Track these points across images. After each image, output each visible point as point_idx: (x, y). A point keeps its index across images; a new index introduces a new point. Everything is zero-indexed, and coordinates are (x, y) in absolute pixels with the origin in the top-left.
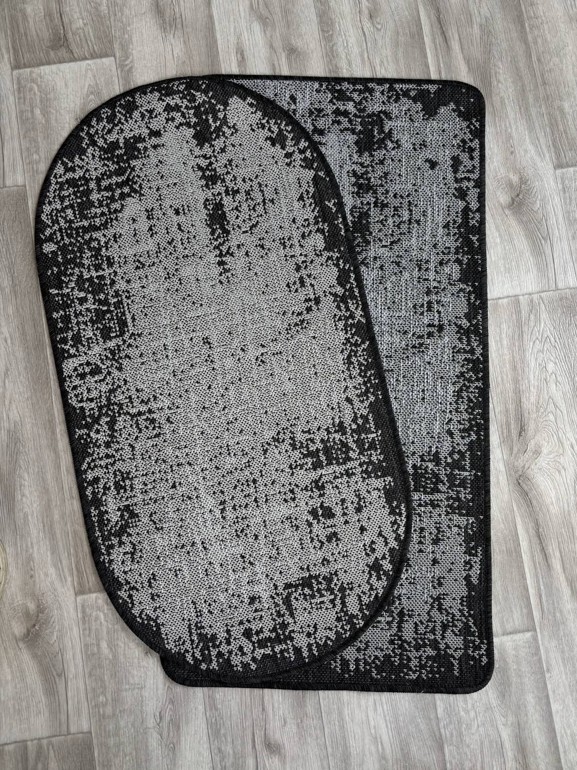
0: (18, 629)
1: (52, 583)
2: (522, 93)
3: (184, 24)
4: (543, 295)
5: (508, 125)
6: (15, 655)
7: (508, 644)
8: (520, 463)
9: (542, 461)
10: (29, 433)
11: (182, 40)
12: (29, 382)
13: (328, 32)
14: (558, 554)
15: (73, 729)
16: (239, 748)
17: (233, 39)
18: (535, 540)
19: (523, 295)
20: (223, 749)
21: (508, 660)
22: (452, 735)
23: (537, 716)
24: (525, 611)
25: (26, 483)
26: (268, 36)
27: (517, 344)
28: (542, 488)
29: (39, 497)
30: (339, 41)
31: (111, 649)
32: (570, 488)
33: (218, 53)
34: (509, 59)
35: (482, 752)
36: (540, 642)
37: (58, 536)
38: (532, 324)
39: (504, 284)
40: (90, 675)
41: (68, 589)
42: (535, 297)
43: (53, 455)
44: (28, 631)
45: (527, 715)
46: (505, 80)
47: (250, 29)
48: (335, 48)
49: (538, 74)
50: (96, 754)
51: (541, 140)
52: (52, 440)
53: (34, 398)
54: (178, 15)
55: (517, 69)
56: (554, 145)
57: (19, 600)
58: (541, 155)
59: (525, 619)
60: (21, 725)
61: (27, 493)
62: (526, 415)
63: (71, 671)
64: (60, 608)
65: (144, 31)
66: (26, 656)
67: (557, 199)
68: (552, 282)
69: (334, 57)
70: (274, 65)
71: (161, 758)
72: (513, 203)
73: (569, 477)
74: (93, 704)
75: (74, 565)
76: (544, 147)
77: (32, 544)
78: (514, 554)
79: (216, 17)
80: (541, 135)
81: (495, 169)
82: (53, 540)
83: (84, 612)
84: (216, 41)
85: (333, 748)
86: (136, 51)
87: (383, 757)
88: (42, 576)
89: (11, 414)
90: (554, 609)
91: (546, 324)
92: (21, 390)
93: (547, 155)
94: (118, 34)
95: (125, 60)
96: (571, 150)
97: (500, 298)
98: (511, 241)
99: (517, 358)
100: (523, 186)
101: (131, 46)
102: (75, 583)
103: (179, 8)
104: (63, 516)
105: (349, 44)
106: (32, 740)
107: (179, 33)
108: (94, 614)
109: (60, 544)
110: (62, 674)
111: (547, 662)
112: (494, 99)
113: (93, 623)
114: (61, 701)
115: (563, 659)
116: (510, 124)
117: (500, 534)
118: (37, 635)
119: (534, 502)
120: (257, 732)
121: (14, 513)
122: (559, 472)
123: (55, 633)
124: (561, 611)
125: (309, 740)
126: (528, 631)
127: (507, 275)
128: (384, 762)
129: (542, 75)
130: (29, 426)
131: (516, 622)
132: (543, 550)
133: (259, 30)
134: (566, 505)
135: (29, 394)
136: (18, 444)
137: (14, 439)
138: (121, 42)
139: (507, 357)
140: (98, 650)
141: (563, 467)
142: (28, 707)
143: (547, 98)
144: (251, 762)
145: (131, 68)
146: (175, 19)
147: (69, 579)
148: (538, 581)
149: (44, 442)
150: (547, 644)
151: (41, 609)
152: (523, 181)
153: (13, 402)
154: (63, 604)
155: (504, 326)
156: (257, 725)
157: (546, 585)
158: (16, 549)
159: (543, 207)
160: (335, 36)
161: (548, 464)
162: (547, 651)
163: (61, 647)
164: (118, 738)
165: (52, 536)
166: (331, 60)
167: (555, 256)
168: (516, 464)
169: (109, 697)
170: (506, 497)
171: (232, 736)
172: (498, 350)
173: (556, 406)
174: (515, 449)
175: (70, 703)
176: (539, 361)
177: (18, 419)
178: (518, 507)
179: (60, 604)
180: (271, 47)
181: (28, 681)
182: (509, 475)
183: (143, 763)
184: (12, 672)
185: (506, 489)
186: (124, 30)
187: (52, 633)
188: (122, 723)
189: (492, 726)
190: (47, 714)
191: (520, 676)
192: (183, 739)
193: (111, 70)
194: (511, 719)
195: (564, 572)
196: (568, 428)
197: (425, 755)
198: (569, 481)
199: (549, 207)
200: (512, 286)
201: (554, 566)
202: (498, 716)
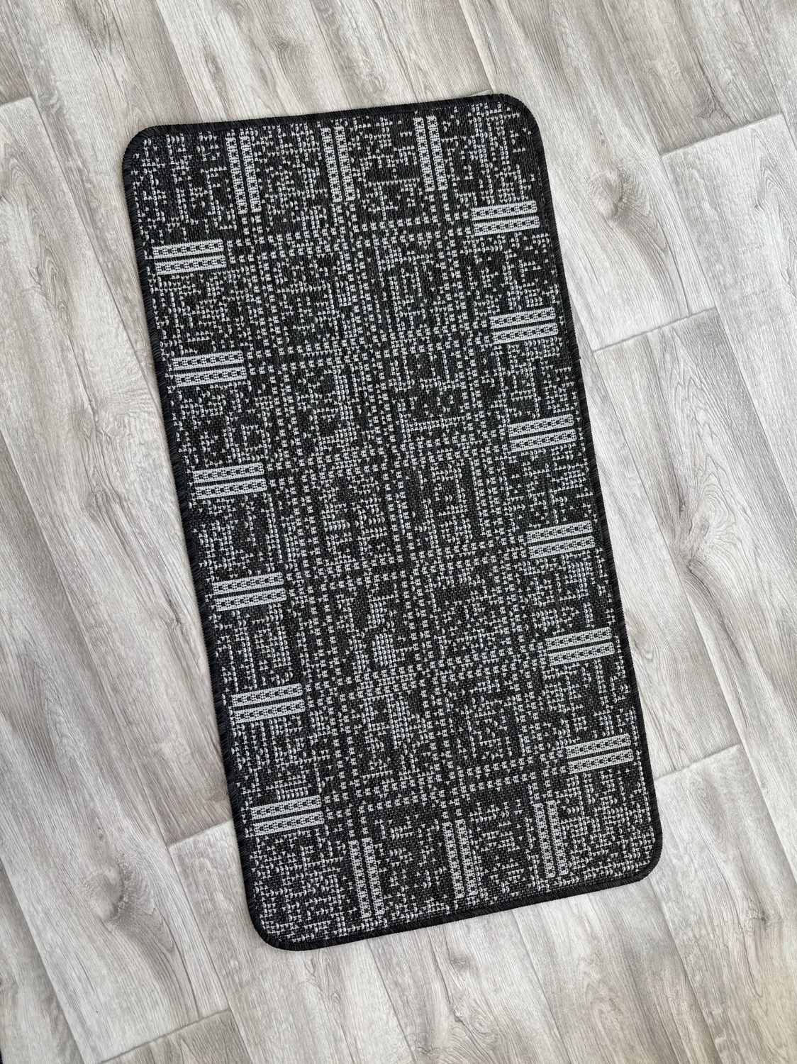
0: (101, 907)
1: (131, 839)
2: (600, 56)
3: (121, 31)
4: (675, 325)
5: (590, 104)
6: (105, 941)
7: (712, 767)
8: (686, 545)
9: (713, 537)
10: (47, 652)
11: (124, 55)
12: (29, 584)
13: (326, 10)
14: (750, 646)
15: (204, 1012)
16: (420, 973)
17: (196, 42)
18: (722, 635)
19: (651, 331)
20: (400, 981)
21: (715, 785)
22: (668, 889)
23: (761, 842)
24: (724, 722)
25: (62, 719)
26: (245, 29)
27: (656, 395)
28: (718, 569)
29: (83, 732)
30: (345, 21)
31: (230, 900)
32: (751, 562)
33: (180, 66)
34: (575, 12)
35: (706, 899)
36: (749, 755)
37: (124, 776)
38: (669, 366)
39: (625, 321)
40: (211, 939)
41: (155, 841)
42: (666, 329)
43: (88, 674)
44: (115, 907)
45: (749, 843)
46: (575, 42)
47: (217, 23)
48: (341, 33)
49: (616, 27)
50: (243, 1033)
51: (636, 118)
52: (82, 654)
53: (42, 603)
54: (109, 19)
55: (588, 25)
56: (654, 123)
57: (92, 871)
58: (639, 138)
59: (727, 732)
60: (135, 1025)
61: (66, 731)
62: (683, 483)
63: (185, 940)
64: (151, 867)
65: (65, 51)
66: (121, 940)
67: (670, 195)
68: (684, 306)
69: (342, 46)
70: (262, 71)
71: (325, 1014)
72: (617, 211)
73: (747, 549)
74: (224, 973)
75: (154, 809)
76: (641, 127)
77: (90, 795)
78: (700, 658)
79: (164, 14)
80: (635, 112)
81: (585, 169)
82: (118, 783)
83: (182, 863)
84: (173, 49)
85: (532, 943)
86: (61, 82)
87: (593, 937)
88: (116, 833)
89: (16, 632)
90: (758, 712)
91: (685, 363)
92: (21, 596)
93: (647, 137)
94: (28, 62)
95: (49, 99)
96: (675, 125)
97: (623, 341)
98: (623, 262)
99: (659, 413)
100: (625, 185)
101: (53, 77)
102: (162, 831)
103: (109, 9)
104: (123, 749)
105: (359, 23)
106: (155, 1040)
107: (117, 46)
108: (197, 863)
109: (129, 786)
110: (174, 947)
111: (761, 776)
112: (567, 71)
113: (199, 875)
114: (181, 981)
115: (778, 767)
116: (593, 103)
117: (679, 639)
118: (129, 908)
119: (712, 589)
120: (437, 950)
121: (55, 762)
122: (735, 545)
123: (152, 900)
124: (766, 713)
125: (502, 941)
126: (733, 745)
127: (627, 308)
128: (596, 942)
129: (622, 28)
130: (45, 644)
131: (717, 739)
132: (733, 645)
133: (230, 24)
134: (750, 585)
135: (34, 599)
136: (36, 671)
137: (29, 664)
138: (36, 73)
139: (647, 415)
140: (214, 905)
141: (738, 538)
142: (140, 1000)
143: (633, 58)
144: (437, 987)
145: (61, 108)
146: (106, 26)
147: (153, 828)
148: (734, 684)
149: (72, 659)
150: (758, 756)
151: (124, 875)
152: (624, 178)
153: (14, 616)
154: (152, 861)
155: (636, 376)
156: (435, 942)
157: (742, 685)
158: (71, 808)
159: (655, 207)
160: (337, 16)
161: (720, 538)
162: (758, 764)
163: (164, 914)
164: (266, 1007)
165: (116, 780)
166: (339, 52)
167: (681, 272)
168: (682, 547)
169: (242, 958)
170: (678, 591)
171: (408, 962)
172: (634, 408)
173: (716, 465)
174: (678, 529)
175: (193, 980)
176: (687, 411)
177: (27, 637)
178: (695, 600)
179: (149, 862)
180: (253, 44)
181: (132, 969)
182: (676, 563)
183: (305, 1027)
184: (107, 964)
185: (676, 582)
186: (36, 54)
187: (148, 900)
188: (267, 986)
189: (712, 866)
190: (166, 1002)
191: (733, 800)
192: (347, 983)
193: (31, 117)
194: (732, 852)
195: (762, 666)
196: (735, 489)
197: (642, 921)
198: (748, 555)
199: (663, 208)
200: (636, 321)
201: (749, 661)
202: (716, 853)
